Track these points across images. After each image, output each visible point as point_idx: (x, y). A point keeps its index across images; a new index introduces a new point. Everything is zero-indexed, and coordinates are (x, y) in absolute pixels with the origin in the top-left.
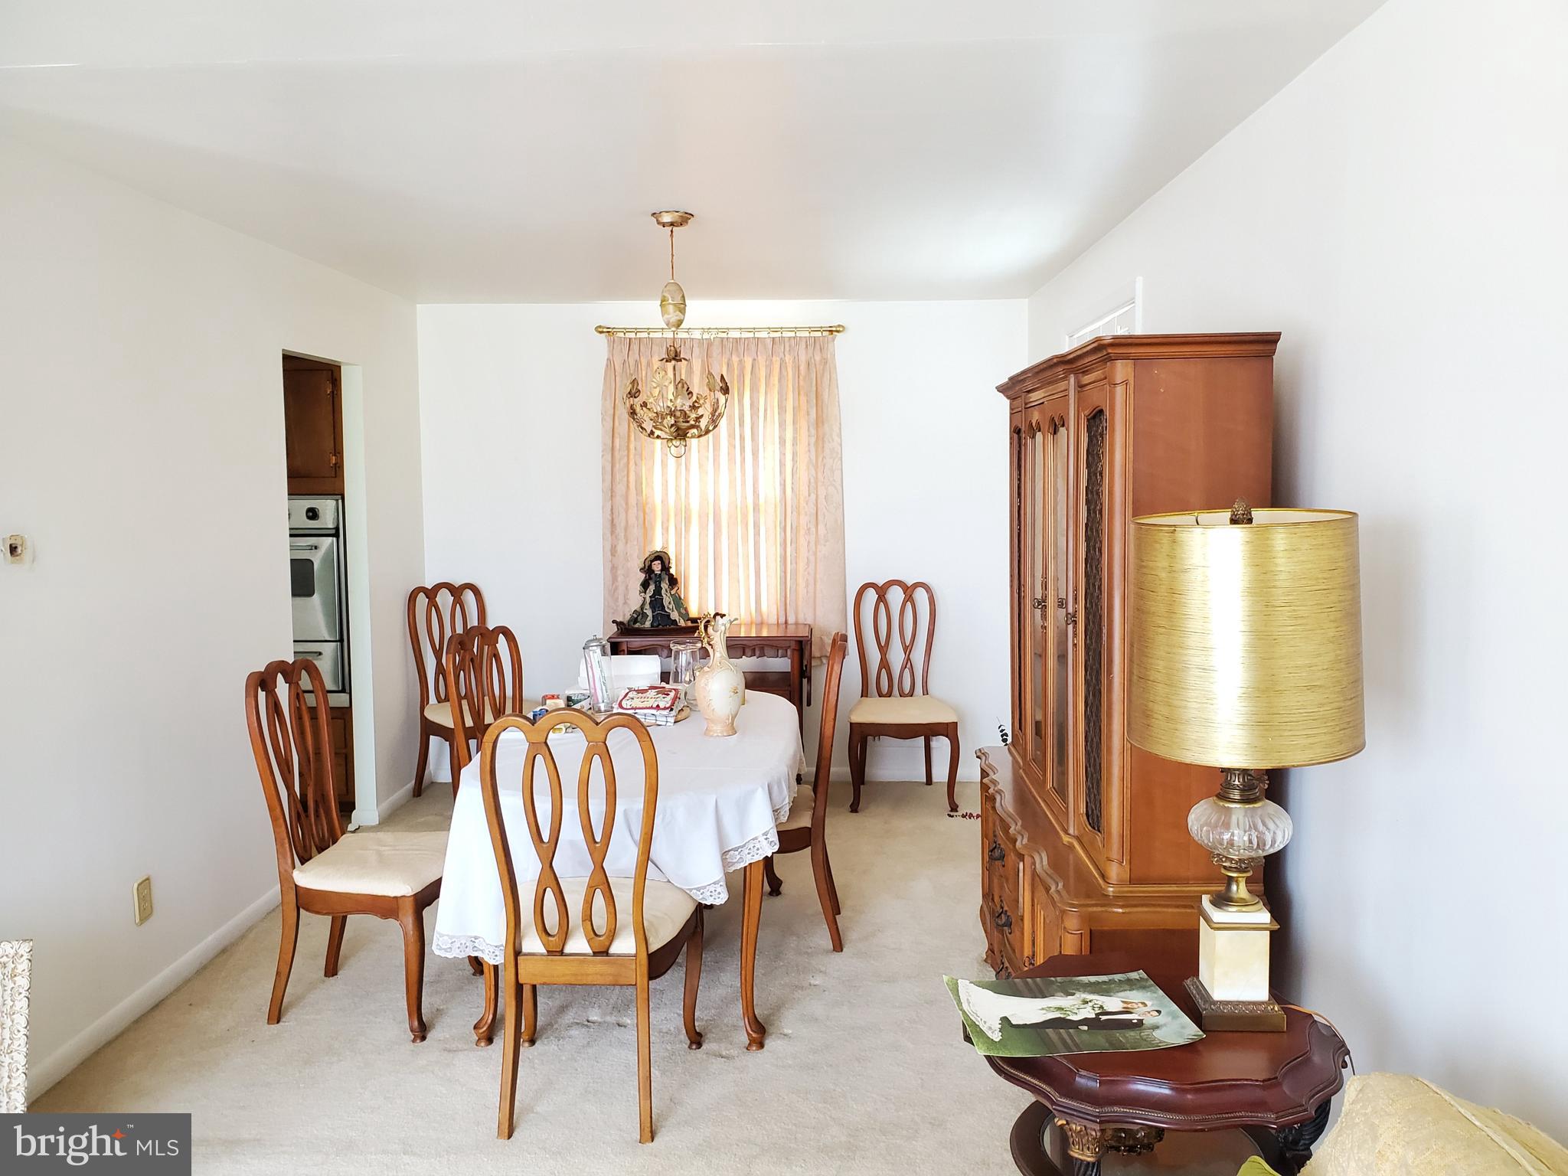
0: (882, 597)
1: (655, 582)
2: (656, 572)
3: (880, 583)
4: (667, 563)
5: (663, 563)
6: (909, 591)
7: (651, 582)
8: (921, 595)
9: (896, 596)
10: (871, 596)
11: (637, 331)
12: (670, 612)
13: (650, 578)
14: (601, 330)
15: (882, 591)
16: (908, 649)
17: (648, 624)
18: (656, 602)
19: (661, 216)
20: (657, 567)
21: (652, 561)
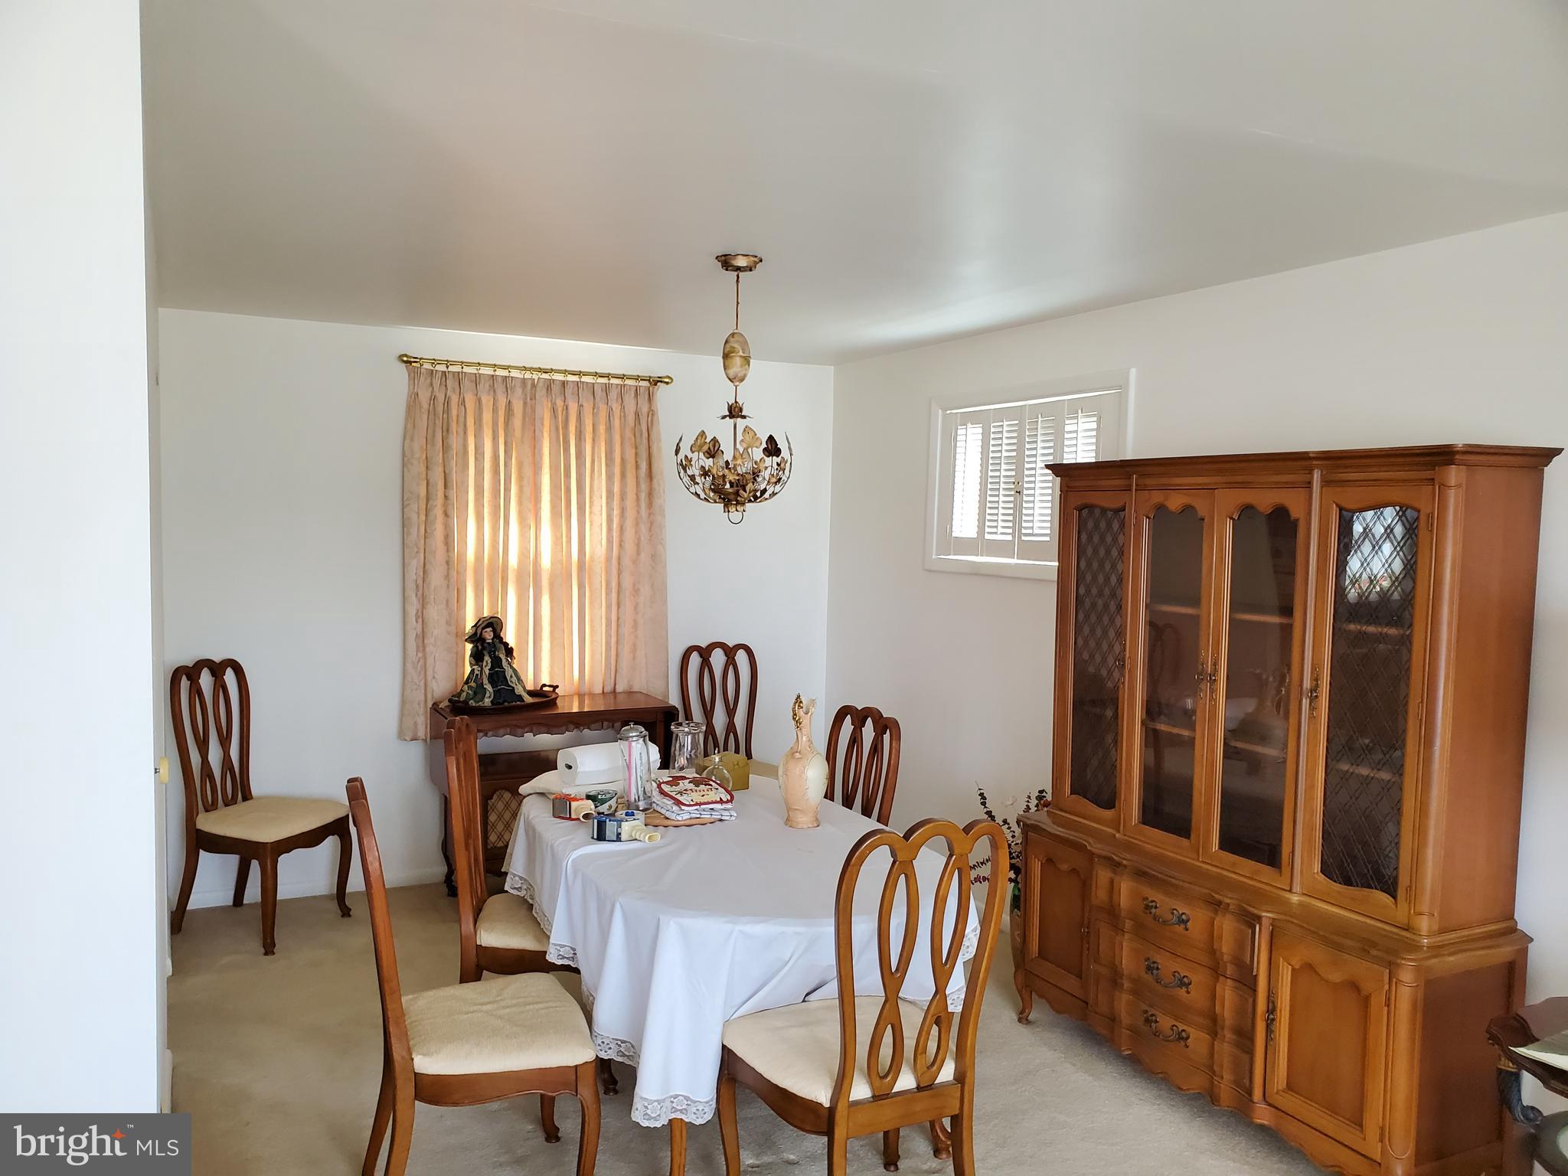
0: (706, 663)
1: (489, 653)
2: (488, 641)
3: (704, 645)
4: (498, 630)
5: (494, 631)
6: (730, 652)
7: (485, 653)
8: (741, 657)
9: (718, 658)
10: (695, 660)
11: (448, 363)
12: (514, 686)
13: (484, 648)
14: (405, 359)
15: (705, 653)
16: (731, 712)
17: (487, 702)
18: (498, 676)
19: (735, 259)
20: (488, 635)
21: (483, 628)
